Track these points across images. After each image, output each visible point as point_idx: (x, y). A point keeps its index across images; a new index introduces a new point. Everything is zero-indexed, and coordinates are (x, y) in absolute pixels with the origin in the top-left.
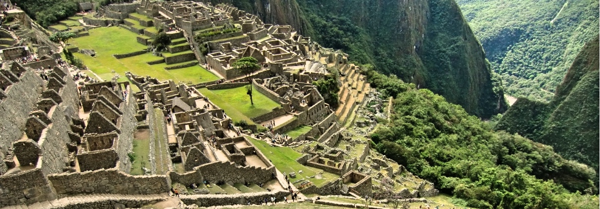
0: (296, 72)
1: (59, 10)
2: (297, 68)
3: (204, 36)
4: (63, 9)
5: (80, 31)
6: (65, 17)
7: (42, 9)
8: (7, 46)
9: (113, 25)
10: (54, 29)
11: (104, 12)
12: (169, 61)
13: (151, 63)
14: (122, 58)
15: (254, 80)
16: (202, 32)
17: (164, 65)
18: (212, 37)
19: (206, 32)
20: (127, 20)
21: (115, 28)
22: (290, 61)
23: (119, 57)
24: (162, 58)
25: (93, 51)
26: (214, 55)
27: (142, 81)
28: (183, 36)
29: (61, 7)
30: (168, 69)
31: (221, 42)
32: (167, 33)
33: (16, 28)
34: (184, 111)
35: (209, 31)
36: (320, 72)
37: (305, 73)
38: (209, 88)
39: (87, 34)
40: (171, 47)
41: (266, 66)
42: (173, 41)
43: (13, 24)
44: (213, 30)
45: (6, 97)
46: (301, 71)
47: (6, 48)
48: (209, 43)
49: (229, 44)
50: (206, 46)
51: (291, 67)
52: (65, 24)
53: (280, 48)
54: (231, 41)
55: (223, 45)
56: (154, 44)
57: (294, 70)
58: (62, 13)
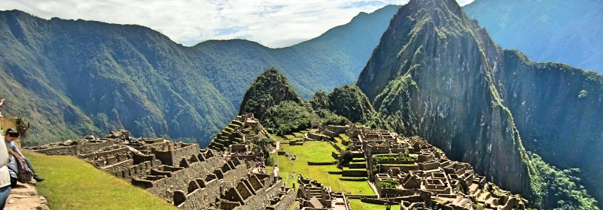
0: (442, 203)
1: (295, 125)
2: (446, 200)
3: (379, 159)
4: (298, 124)
5: (297, 141)
6: (297, 131)
7: (285, 123)
8: (237, 143)
9: (325, 141)
10: (286, 137)
11: (323, 130)
12: (345, 174)
13: (331, 173)
14: (311, 165)
15: (402, 201)
16: (378, 156)
17: (340, 176)
18: (386, 161)
19: (382, 156)
20: (336, 138)
21: (325, 143)
22: (442, 192)
23: (310, 164)
24: (341, 171)
25: (295, 156)
26: (379, 175)
27: (307, 182)
28: (363, 157)
29: (297, 123)
30: (342, 179)
31: (391, 166)
32: (352, 152)
33: (247, 132)
34: (313, 207)
35: (385, 156)
36: (466, 207)
37: (451, 205)
38: (362, 201)
39: (302, 144)
40: (351, 163)
41: (418, 192)
42: (354, 159)
43: (247, 130)
44: (388, 156)
45: (189, 167)
46: (448, 202)
47: (235, 144)
48: (381, 166)
49: (398, 169)
50: (378, 167)
51: (440, 198)
52: (294, 135)
53: (440, 180)
54: (400, 167)
55: (392, 169)
56: (340, 159)
57: (442, 201)
58: (296, 127)
